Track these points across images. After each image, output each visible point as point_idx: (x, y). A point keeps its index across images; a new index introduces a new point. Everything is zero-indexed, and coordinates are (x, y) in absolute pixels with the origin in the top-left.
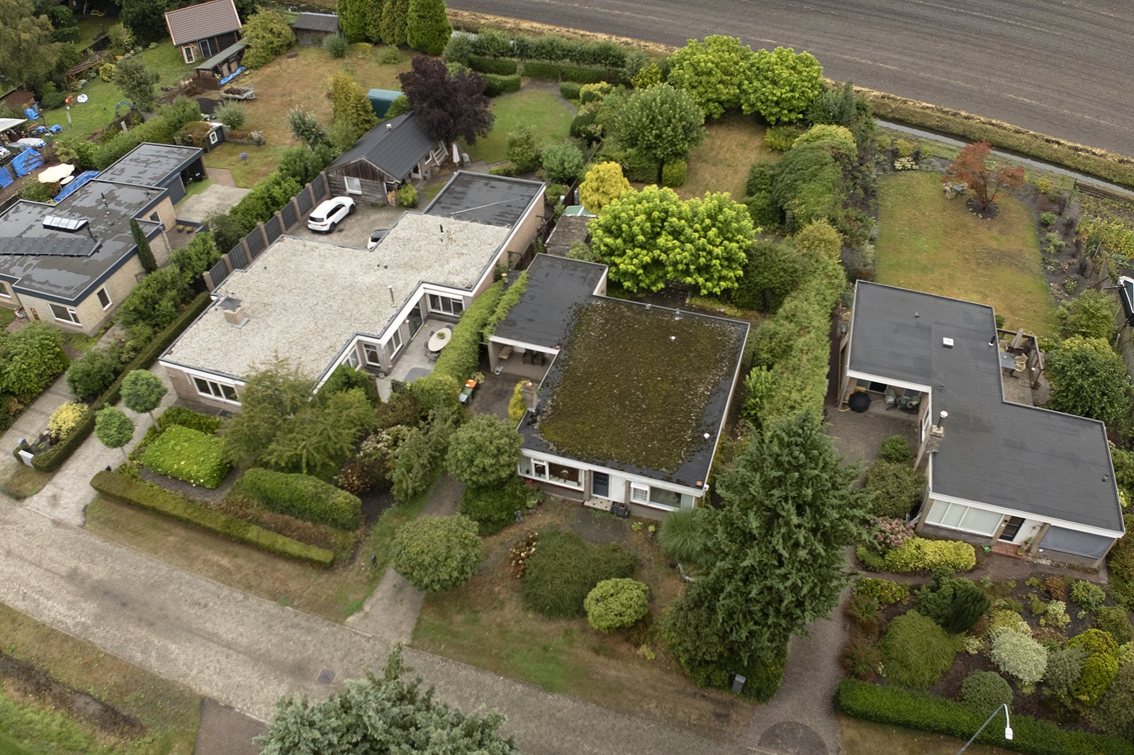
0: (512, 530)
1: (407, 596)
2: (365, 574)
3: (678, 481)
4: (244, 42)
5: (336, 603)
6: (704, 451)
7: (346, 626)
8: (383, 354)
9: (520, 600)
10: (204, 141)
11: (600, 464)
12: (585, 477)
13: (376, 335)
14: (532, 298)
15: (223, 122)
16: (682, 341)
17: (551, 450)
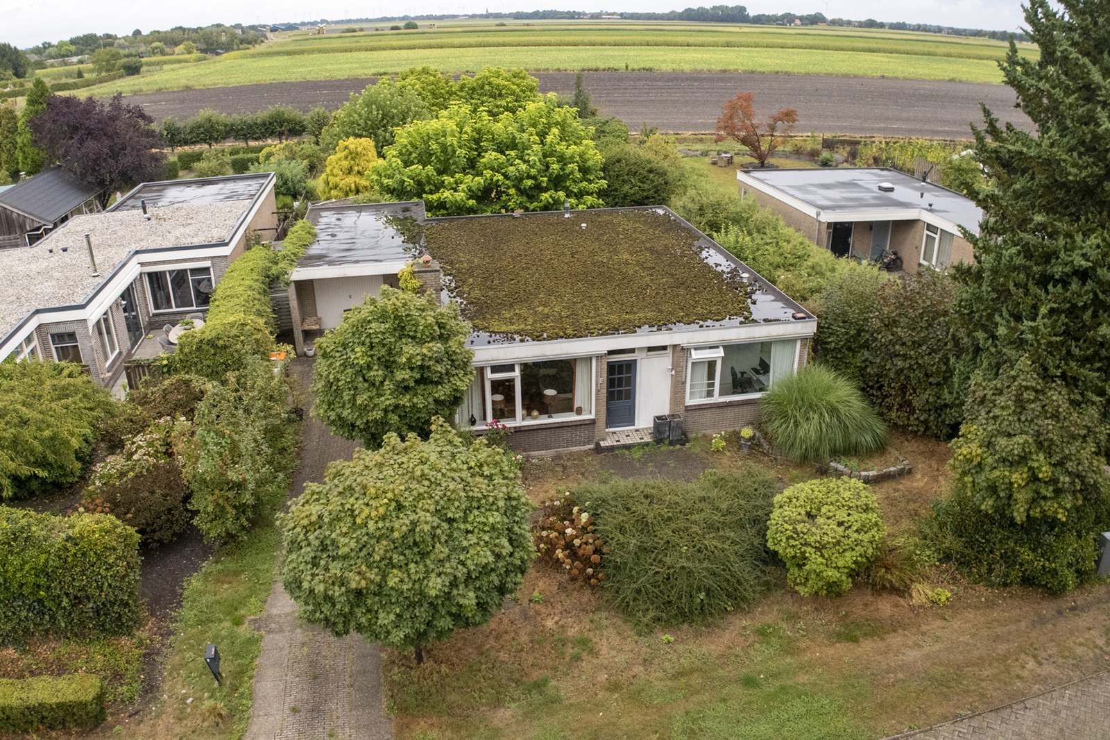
1: (340, 721)
2: (203, 709)
3: (767, 321)
6: (759, 291)
8: (93, 346)
9: (617, 621)
11: (625, 333)
12: (599, 376)
13: (75, 304)
14: (333, 236)
16: (598, 227)
17: (522, 341)
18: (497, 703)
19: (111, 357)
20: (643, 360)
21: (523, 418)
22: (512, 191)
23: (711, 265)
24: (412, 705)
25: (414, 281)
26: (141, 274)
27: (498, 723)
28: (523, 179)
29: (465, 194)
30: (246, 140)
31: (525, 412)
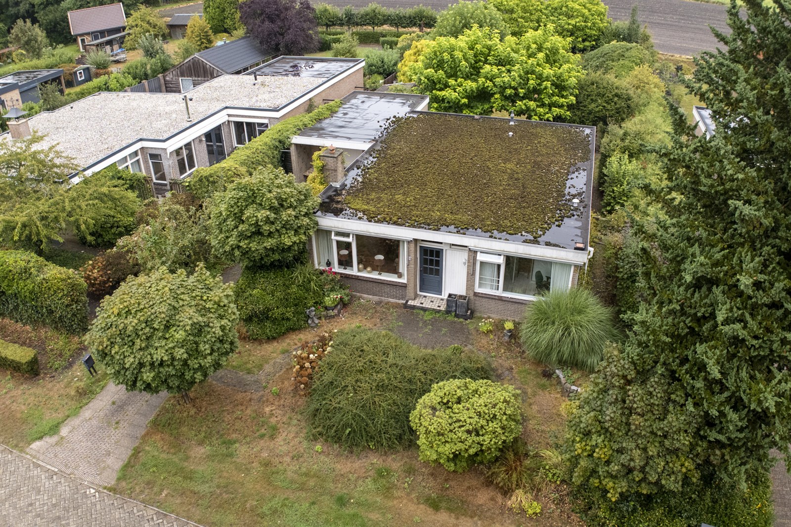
0: (302, 336)
1: (127, 417)
2: (75, 385)
3: (548, 244)
4: (126, 32)
5: (23, 423)
6: (576, 217)
7: (27, 454)
8: (170, 165)
9: (303, 424)
10: (71, 74)
11: (430, 229)
12: (409, 255)
13: (161, 138)
14: (345, 114)
15: (91, 64)
16: (521, 137)
17: (360, 218)
18: (201, 443)
19: (189, 172)
20: (448, 251)
21: (359, 270)
22: (497, 96)
23: (568, 185)
24: (162, 425)
25: (318, 162)
26: (229, 121)
27: (192, 454)
28: (506, 88)
29: (461, 95)
30: (397, 27)
31: (361, 266)
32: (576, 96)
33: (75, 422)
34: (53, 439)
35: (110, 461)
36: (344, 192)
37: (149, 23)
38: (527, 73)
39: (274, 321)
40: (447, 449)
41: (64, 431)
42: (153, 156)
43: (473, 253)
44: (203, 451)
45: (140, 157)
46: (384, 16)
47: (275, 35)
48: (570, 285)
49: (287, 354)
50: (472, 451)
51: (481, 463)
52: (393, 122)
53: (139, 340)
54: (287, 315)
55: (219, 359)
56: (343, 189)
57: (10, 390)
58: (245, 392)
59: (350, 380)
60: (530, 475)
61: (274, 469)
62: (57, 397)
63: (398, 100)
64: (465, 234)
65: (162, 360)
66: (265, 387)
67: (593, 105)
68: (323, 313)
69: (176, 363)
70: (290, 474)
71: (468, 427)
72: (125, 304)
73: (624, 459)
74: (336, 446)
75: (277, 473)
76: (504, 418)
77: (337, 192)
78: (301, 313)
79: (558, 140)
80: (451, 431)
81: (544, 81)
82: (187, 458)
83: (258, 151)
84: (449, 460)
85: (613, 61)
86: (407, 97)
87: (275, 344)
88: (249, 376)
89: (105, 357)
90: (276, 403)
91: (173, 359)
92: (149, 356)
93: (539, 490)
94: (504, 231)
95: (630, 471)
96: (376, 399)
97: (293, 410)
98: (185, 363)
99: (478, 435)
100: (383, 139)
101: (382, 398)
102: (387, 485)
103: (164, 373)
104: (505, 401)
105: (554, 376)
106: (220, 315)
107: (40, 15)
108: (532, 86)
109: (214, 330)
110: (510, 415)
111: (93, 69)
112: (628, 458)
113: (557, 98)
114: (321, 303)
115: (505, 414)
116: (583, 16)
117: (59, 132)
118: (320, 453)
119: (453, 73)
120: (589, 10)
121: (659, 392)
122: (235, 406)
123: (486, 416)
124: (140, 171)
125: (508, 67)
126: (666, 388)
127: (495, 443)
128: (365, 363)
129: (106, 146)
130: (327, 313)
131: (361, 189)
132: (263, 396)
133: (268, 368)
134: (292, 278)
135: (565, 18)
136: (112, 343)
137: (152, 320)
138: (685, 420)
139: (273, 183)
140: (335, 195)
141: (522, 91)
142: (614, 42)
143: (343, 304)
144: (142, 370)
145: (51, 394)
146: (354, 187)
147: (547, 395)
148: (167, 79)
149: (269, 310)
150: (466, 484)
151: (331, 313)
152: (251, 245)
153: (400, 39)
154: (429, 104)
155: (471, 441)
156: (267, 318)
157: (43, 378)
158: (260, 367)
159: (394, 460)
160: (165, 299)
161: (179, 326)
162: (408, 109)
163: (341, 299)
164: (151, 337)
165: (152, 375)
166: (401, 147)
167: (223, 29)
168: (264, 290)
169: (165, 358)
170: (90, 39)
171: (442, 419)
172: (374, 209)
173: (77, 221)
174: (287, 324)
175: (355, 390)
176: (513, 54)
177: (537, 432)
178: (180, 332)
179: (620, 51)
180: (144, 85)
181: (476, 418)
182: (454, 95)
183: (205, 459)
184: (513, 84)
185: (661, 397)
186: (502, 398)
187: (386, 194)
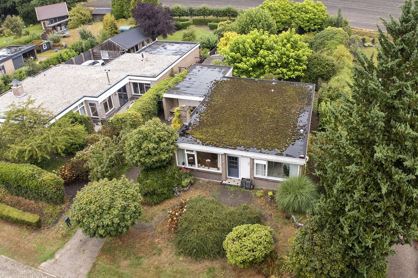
0: (171, 201)
1: (88, 248)
2: (61, 232)
3: (287, 155)
4: (69, 18)
5: (35, 253)
6: (302, 139)
7: (39, 269)
8: (100, 108)
9: (174, 247)
10: (39, 46)
11: (232, 148)
12: (222, 160)
13: (95, 96)
14: (190, 79)
15: (50, 40)
16: (278, 92)
17: (198, 143)
18: (125, 259)
19: (110, 111)
20: (241, 158)
21: (198, 167)
22: (267, 66)
23: (299, 121)
24: (106, 250)
25: (177, 113)
26: (130, 82)
27: (121, 264)
28: (272, 62)
29: (249, 66)
30: (217, 16)
31: (199, 165)
32: (307, 65)
33: (63, 251)
34: (53, 261)
35: (82, 270)
36: (190, 128)
37: (81, 13)
38: (282, 54)
39: (158, 195)
40: (239, 259)
41: (57, 256)
42: (91, 104)
43: (252, 160)
44: (127, 262)
45: (84, 105)
46: (210, 11)
47: (152, 27)
48: (298, 174)
49: (164, 211)
50: (251, 259)
51: (256, 263)
52: (214, 84)
53: (96, 215)
54: (164, 192)
55: (134, 221)
56: (190, 126)
57: (27, 236)
58: (145, 232)
59: (195, 226)
60: (278, 269)
61: (161, 270)
62: (52, 238)
63: (217, 69)
64: (248, 151)
65: (108, 224)
66: (155, 229)
67: (316, 69)
68: (181, 189)
69: (114, 225)
70: (168, 272)
71: (249, 248)
72: (89, 199)
73: (312, 265)
74: (189, 258)
75: (162, 272)
76: (265, 243)
77: (187, 127)
78: (171, 190)
79: (296, 94)
80: (241, 250)
81: (290, 58)
82: (119, 267)
83: (146, 102)
84: (241, 263)
85: (328, 40)
86: (221, 67)
87: (159, 206)
88: (147, 223)
89: (79, 223)
90: (161, 237)
91: (113, 223)
92: (101, 223)
93: (282, 275)
94: (267, 148)
95: (316, 270)
96: (208, 235)
97: (169, 240)
98: (119, 224)
99: (253, 252)
100: (209, 94)
101: (210, 234)
102: (213, 275)
103: (109, 230)
104: (266, 235)
105: (291, 218)
106: (134, 200)
107: (19, 8)
108: (284, 61)
109: (131, 208)
110: (268, 241)
111: (52, 43)
112: (314, 264)
113: (297, 66)
114: (180, 184)
115: (265, 241)
116: (313, 13)
117: (39, 91)
118: (182, 262)
119: (245, 54)
120: (317, 9)
121: (327, 235)
122: (141, 239)
123: (257, 243)
124: (85, 114)
125: (272, 51)
126: (331, 233)
127: (261, 255)
128: (202, 218)
129: (66, 101)
130: (184, 189)
131: (199, 126)
132: (154, 234)
133: (156, 219)
134: (166, 173)
135: (304, 14)
136: (83, 216)
137: (102, 205)
138: (339, 247)
139: (156, 129)
140: (186, 130)
141: (279, 64)
142: (329, 27)
143: (191, 184)
144: (98, 229)
145: (49, 237)
146: (195, 124)
147: (288, 228)
148: (94, 51)
149: (155, 190)
150: (249, 273)
151: (185, 189)
152: (146, 160)
153: (219, 24)
154: (233, 71)
155: (250, 255)
156: (154, 194)
157: (43, 229)
158: (152, 219)
159: (216, 263)
160: (108, 195)
161: (115, 207)
162: (222, 75)
163: (190, 181)
164: (102, 213)
165: (103, 231)
166: (218, 100)
167: (122, 16)
168: (153, 180)
169: (110, 223)
170: (48, 22)
171: (237, 245)
172: (205, 138)
173: (56, 147)
174: (164, 196)
175: (197, 231)
176: (275, 45)
177: (282, 246)
178: (116, 211)
179: (331, 35)
180: (81, 55)
181: (252, 244)
182: (245, 66)
183: (128, 267)
184: (275, 60)
185: (328, 238)
186: (264, 234)
187: (211, 129)
